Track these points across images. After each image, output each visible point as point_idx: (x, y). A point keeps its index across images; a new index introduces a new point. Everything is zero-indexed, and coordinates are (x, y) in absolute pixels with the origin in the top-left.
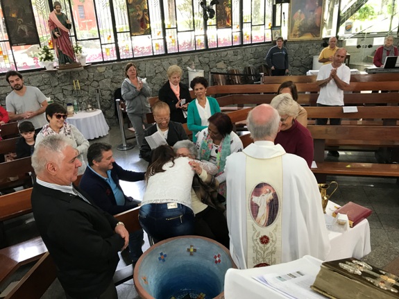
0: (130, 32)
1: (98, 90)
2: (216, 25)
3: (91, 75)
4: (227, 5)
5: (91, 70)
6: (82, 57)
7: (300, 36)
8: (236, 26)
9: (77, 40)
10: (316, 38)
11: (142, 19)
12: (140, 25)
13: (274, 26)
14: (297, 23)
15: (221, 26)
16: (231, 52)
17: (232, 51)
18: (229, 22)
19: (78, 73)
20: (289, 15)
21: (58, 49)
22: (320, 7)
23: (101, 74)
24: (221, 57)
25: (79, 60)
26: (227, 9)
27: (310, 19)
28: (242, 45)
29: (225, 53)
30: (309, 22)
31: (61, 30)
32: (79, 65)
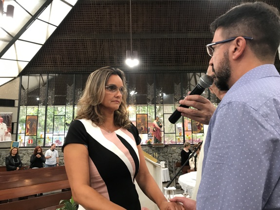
0: (192, 131)
3: (169, 150)
5: (169, 148)
9: (164, 133)
11: (199, 125)
12: (197, 127)
19: (162, 148)
21: (155, 136)
23: (173, 151)
31: (157, 128)
32: (162, 144)
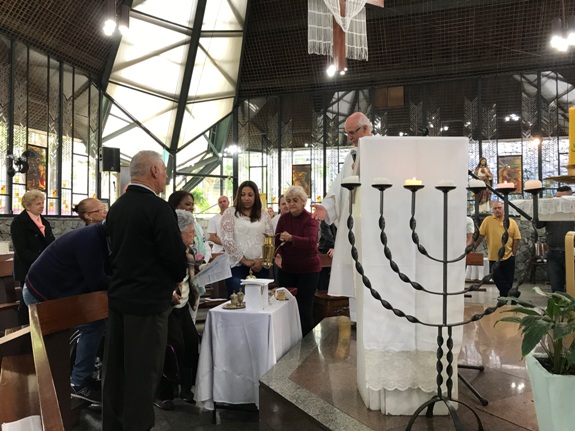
2: (26, 185)
4: (42, 163)
8: (52, 191)
15: (32, 187)
18: (42, 184)
26: (42, 168)
28: (59, 216)
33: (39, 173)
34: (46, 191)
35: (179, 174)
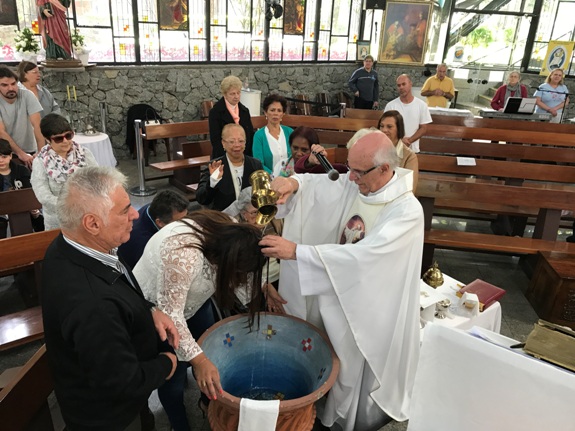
0: (159, 23)
1: (104, 104)
2: (283, 29)
3: (95, 80)
5: (95, 73)
6: (84, 53)
7: (395, 57)
8: (310, 34)
9: (76, 25)
10: (416, 63)
12: (172, 14)
13: (360, 40)
14: (393, 39)
15: (288, 30)
16: (299, 70)
17: (301, 69)
18: (300, 26)
19: (75, 75)
20: (383, 26)
21: (47, 35)
22: (424, 21)
23: (109, 81)
24: (286, 74)
25: (78, 55)
26: (300, 8)
27: (410, 35)
28: (315, 61)
29: (292, 70)
30: (409, 39)
32: (77, 64)
33: (297, 14)
34: (303, 34)
35: (457, 10)
